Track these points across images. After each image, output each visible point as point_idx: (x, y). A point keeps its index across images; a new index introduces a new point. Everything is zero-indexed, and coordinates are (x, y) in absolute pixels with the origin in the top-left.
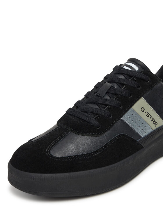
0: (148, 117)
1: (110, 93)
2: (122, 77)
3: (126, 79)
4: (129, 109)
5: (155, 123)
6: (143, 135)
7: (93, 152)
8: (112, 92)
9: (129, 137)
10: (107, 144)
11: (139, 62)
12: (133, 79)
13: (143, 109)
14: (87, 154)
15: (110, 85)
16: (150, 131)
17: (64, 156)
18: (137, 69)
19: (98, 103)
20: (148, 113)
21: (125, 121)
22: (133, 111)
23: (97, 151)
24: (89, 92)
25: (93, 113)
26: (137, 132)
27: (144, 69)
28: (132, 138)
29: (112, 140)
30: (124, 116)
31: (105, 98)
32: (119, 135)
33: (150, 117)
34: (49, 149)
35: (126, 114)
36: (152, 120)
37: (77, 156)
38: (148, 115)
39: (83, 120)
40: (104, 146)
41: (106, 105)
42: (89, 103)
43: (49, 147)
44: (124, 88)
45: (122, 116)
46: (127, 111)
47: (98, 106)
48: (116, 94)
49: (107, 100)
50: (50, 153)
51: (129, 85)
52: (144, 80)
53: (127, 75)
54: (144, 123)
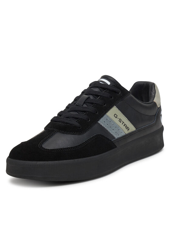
0: (121, 122)
1: (87, 103)
2: (97, 90)
3: (101, 91)
4: (104, 115)
5: (127, 128)
6: (116, 137)
7: (76, 146)
8: (89, 102)
9: (105, 137)
10: (87, 141)
11: (110, 78)
12: (106, 91)
13: (115, 116)
14: (72, 148)
15: (87, 96)
16: (123, 134)
17: (53, 149)
18: (109, 83)
19: (78, 111)
20: (120, 119)
21: (101, 124)
22: (108, 116)
23: (80, 145)
24: (69, 104)
25: (74, 118)
26: (112, 133)
27: (115, 83)
28: (107, 138)
29: (91, 138)
30: (100, 120)
31: (83, 106)
32: (97, 135)
33: (122, 122)
34: (40, 144)
35: (102, 119)
36: (124, 125)
37: (64, 148)
38: (120, 120)
39: (67, 123)
40: (85, 142)
41: (85, 112)
42: (70, 111)
43: (41, 143)
44: (99, 99)
45: (99, 120)
46: (102, 116)
47: (78, 112)
48: (92, 103)
49: (85, 107)
50: (42, 146)
51: (103, 96)
52: (115, 92)
53: (101, 87)
54: (117, 127)
